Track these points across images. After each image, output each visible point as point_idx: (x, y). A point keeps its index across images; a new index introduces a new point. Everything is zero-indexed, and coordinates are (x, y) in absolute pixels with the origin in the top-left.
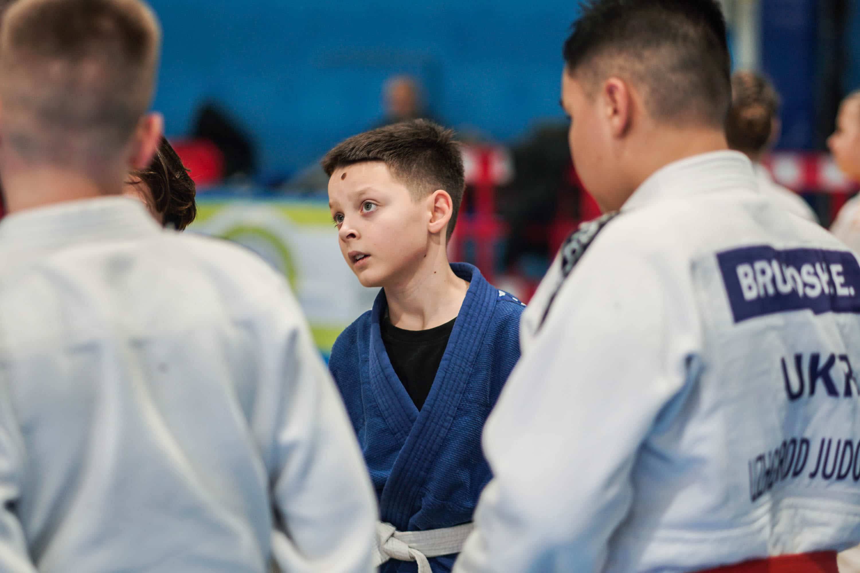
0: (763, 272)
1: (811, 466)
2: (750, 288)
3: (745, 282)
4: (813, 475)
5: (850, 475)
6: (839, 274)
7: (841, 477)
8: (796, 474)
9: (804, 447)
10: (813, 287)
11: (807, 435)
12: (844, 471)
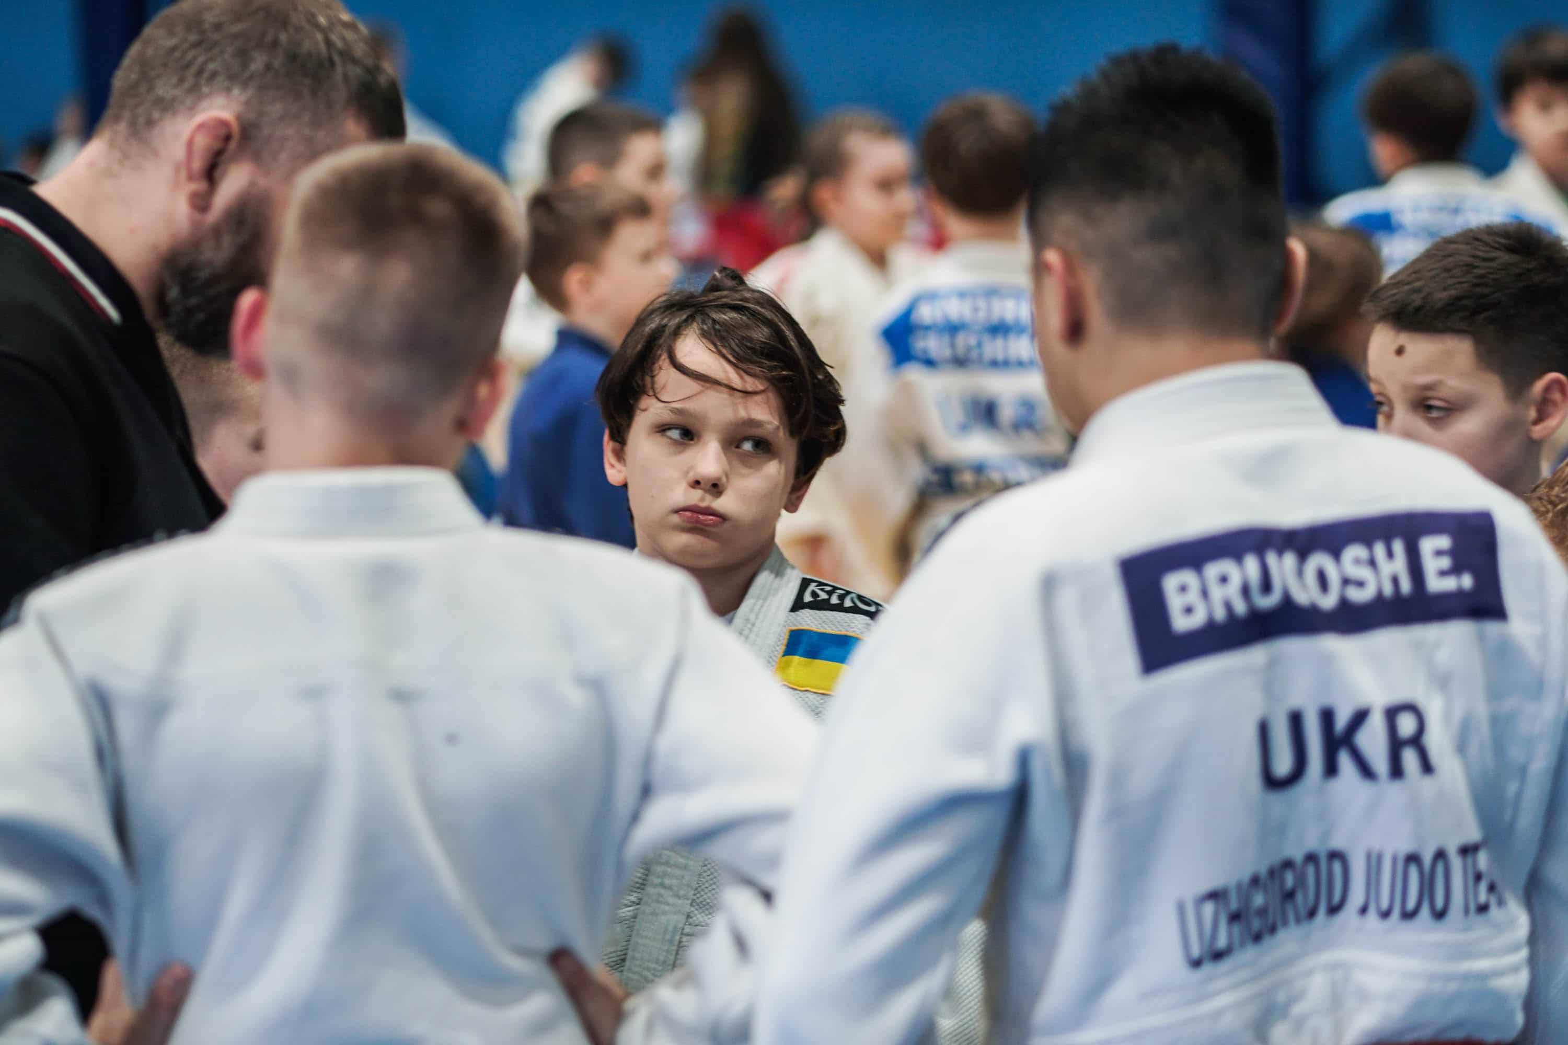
0: (1224, 580)
1: (1357, 896)
2: (1189, 610)
3: (1175, 602)
4: (1364, 910)
5: (1425, 911)
6: (1439, 553)
7: (1408, 915)
8: (1334, 910)
9: (1337, 867)
10: (1360, 584)
11: (1338, 842)
12: (1411, 904)
